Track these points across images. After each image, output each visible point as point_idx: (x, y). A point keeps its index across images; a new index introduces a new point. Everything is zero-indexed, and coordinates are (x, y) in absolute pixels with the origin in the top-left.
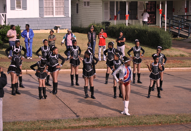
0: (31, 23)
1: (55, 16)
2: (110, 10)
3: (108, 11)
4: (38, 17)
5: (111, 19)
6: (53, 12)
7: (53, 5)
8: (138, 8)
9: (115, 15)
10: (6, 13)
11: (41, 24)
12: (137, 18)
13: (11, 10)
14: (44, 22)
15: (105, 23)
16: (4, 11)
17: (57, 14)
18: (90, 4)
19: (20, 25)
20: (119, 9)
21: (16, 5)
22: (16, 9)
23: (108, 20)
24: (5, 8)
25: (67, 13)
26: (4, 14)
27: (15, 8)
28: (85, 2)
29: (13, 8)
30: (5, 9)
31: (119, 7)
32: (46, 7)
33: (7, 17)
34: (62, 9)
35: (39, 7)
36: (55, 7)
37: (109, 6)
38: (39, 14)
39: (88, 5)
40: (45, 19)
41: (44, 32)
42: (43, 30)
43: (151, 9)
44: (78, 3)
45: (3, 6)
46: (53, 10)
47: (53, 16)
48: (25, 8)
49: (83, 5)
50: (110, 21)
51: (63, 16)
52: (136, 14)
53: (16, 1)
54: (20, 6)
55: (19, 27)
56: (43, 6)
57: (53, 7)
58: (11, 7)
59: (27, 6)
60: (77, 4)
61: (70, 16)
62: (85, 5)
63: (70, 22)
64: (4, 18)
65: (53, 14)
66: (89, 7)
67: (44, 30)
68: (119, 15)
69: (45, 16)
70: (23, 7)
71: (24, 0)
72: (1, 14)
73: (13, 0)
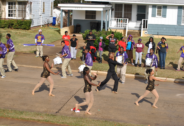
0: (169, 30)
4: (176, 24)
10: (148, 19)
11: (178, 31)
13: (152, 17)
14: (181, 29)
21: (157, 13)
27: (156, 15)
29: (153, 15)
33: (148, 23)
35: (178, 16)
38: (177, 22)
40: (183, 27)
41: (180, 39)
42: (179, 36)
48: (164, 16)
53: (157, 9)
56: (181, 15)
58: (152, 15)
59: (166, 14)
69: (183, 24)
70: (162, 15)
71: (164, 9)
72: (143, 20)
73: (154, 9)
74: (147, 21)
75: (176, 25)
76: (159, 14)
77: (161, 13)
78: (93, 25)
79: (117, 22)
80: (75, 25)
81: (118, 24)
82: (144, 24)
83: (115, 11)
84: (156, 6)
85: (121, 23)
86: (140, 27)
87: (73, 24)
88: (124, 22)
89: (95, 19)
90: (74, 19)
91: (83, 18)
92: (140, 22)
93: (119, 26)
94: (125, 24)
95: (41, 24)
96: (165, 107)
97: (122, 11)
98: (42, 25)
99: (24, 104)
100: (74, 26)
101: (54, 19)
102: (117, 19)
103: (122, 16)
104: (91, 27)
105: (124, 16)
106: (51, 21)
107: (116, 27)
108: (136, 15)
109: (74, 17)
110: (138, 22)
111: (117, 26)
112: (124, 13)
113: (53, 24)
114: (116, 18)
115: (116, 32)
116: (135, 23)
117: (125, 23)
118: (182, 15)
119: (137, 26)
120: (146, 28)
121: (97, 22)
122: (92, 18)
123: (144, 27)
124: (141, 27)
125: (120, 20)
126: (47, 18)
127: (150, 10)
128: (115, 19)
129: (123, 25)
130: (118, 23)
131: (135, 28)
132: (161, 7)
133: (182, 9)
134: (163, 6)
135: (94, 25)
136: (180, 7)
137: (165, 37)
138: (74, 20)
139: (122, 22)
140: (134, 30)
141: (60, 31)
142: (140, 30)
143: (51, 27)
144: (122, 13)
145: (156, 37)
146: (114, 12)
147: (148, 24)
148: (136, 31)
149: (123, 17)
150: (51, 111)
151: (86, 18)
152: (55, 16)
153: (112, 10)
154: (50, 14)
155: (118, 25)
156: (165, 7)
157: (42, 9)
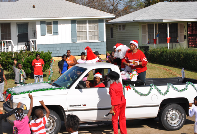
0: (63, 49)
1: (89, 41)
2: (148, 33)
3: (146, 34)
5: (149, 43)
6: (86, 36)
7: (86, 29)
8: (178, 30)
9: (155, 38)
10: (36, 39)
11: (73, 50)
12: (178, 41)
13: (41, 35)
14: (77, 47)
15: (144, 47)
16: (34, 37)
17: (90, 39)
18: (126, 27)
19: (51, 52)
20: (158, 32)
21: (46, 30)
22: (47, 35)
23: (146, 44)
24: (35, 33)
25: (101, 37)
26: (34, 40)
27: (45, 33)
28: (120, 26)
29: (43, 34)
30: (35, 35)
31: (158, 30)
32: (79, 32)
33: (37, 43)
34: (96, 33)
35: (72, 32)
36: (89, 31)
37: (147, 29)
38: (72, 39)
39: (124, 29)
40: (79, 45)
43: (192, 31)
44: (112, 27)
45: (33, 32)
46: (87, 34)
47: (86, 41)
48: (56, 33)
49: (118, 29)
50: (148, 45)
51: (97, 41)
52: (177, 37)
53: (46, 26)
54: (51, 31)
55: (50, 54)
56: (75, 31)
57: (86, 31)
58: (41, 33)
59: (58, 31)
60: (112, 29)
61: (105, 40)
62: (120, 29)
63: (105, 47)
64: (33, 45)
65: (86, 39)
66: (125, 31)
67: (77, 56)
68: (158, 38)
69: (78, 42)
70: (54, 33)
71: (55, 25)
72: (31, 40)
73: (43, 25)
74: (35, 41)
75: (71, 42)
76: (50, 32)
77: (52, 30)
84: (45, 22)
112: (1, 34)
116: (17, 46)
118: (77, 30)
125: (1, 43)
127: (38, 27)
132: (51, 22)
133: (76, 23)
134: (53, 21)
136: (73, 22)
147: (38, 45)
156: (56, 22)
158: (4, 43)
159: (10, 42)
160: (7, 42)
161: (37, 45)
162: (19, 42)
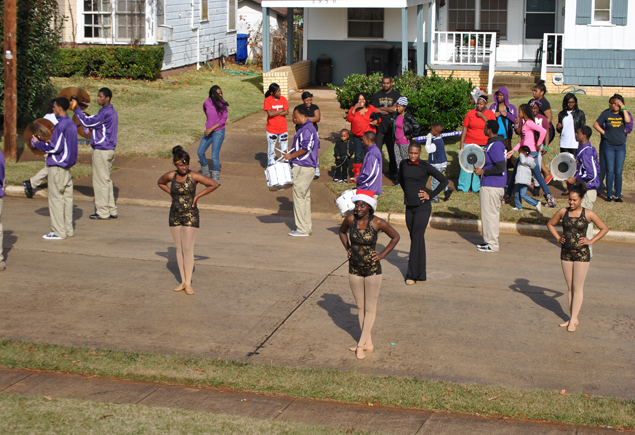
10: (565, 32)
13: (577, 24)
21: (593, 10)
22: (594, 21)
26: (555, 35)
27: (590, 17)
29: (583, 19)
33: (565, 45)
48: (621, 20)
54: (608, 12)
58: (577, 17)
59: (626, 12)
70: (613, 17)
72: (546, 35)
74: (560, 38)
76: (602, 14)
77: (610, 10)
78: (374, 58)
79: (458, 44)
80: (315, 59)
81: (461, 52)
82: (550, 50)
83: (450, 6)
85: (470, 48)
86: (538, 61)
87: (305, 57)
88: (481, 45)
89: (382, 36)
90: (310, 39)
91: (342, 35)
92: (536, 44)
93: (466, 60)
94: (484, 52)
95: (198, 60)
96: (620, 328)
97: (474, 7)
98: (202, 63)
99: (140, 330)
100: (311, 63)
101: (243, 40)
102: (458, 36)
103: (473, 25)
104: (368, 63)
105: (482, 26)
106: (229, 48)
107: (454, 63)
108: (522, 20)
109: (311, 33)
110: (531, 44)
111: (459, 58)
112: (482, 13)
113: (240, 58)
114: (454, 33)
115: (450, 77)
116: (521, 46)
117: (484, 49)
119: (527, 57)
120: (559, 62)
121: (389, 47)
122: (371, 35)
123: (550, 61)
124: (540, 61)
125: (466, 40)
126: (216, 36)
128: (450, 36)
129: (476, 56)
130: (462, 48)
131: (520, 65)
135: (379, 59)
137: (625, 93)
138: (308, 41)
139: (475, 45)
140: (516, 72)
141: (262, 81)
142: (537, 71)
143: (233, 68)
144: (474, 12)
145: (593, 94)
146: (444, 11)
147: (566, 50)
148: (525, 75)
149: (477, 27)
150: (232, 350)
151: (350, 35)
152: (244, 31)
153: (440, 4)
154: (228, 24)
155: (461, 55)
157: (200, 7)
158: (473, 37)
159: (489, 37)
160: (481, 36)
161: (563, 51)
162: (527, 37)
